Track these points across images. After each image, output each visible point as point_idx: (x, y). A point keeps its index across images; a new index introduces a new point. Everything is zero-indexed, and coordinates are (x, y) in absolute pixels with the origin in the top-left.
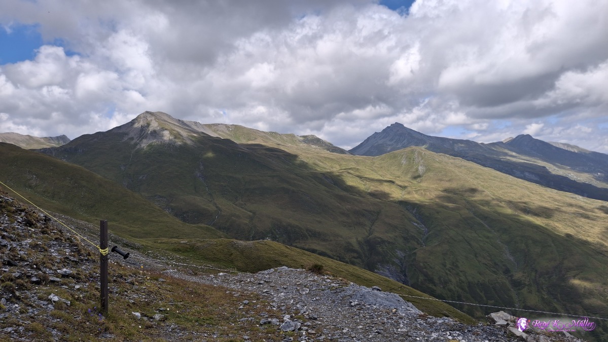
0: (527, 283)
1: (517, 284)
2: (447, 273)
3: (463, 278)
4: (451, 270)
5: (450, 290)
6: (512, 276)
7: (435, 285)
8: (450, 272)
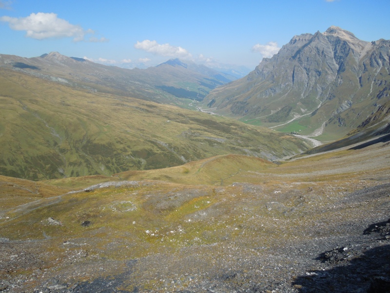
0: (69, 149)
1: (63, 151)
2: (13, 155)
3: (26, 155)
4: (16, 151)
5: (18, 165)
6: (59, 146)
7: (6, 165)
8: (16, 153)
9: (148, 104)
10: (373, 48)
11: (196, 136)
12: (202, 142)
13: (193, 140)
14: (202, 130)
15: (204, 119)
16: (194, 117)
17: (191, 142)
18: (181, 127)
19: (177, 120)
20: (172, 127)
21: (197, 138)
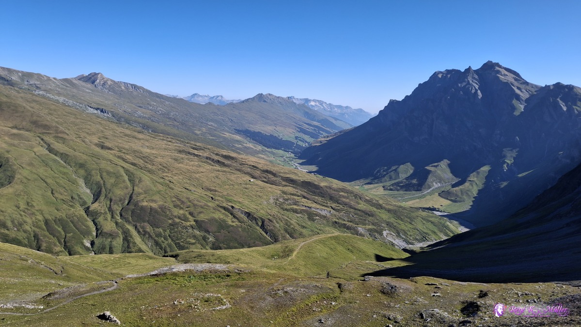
0: (103, 212)
1: (94, 214)
2: (21, 215)
3: (39, 217)
4: (26, 211)
6: (89, 207)
7: (8, 230)
9: (224, 154)
11: (290, 204)
12: (298, 213)
13: (286, 210)
14: (298, 196)
15: (302, 180)
16: (288, 176)
17: (282, 212)
18: (269, 189)
19: (265, 180)
20: (256, 189)
21: (292, 206)
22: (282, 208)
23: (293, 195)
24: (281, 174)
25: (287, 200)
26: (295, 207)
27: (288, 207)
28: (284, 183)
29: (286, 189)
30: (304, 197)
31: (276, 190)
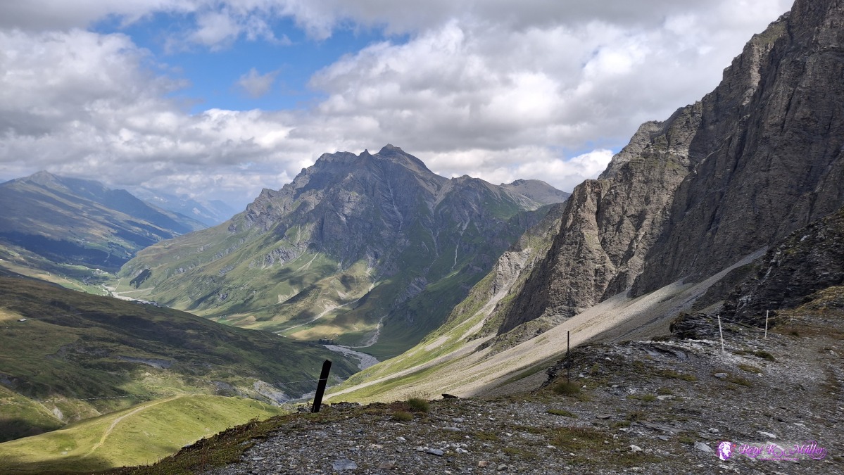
10: (454, 190)
11: (98, 357)
12: (112, 371)
13: (90, 366)
14: (113, 341)
15: (119, 315)
16: (94, 309)
17: (83, 371)
18: (58, 334)
19: (49, 318)
20: (32, 335)
21: (101, 360)
22: (83, 365)
23: (103, 340)
24: (81, 307)
25: (93, 349)
26: (106, 360)
27: (95, 361)
28: (86, 321)
29: (88, 331)
30: (124, 343)
31: (71, 335)
